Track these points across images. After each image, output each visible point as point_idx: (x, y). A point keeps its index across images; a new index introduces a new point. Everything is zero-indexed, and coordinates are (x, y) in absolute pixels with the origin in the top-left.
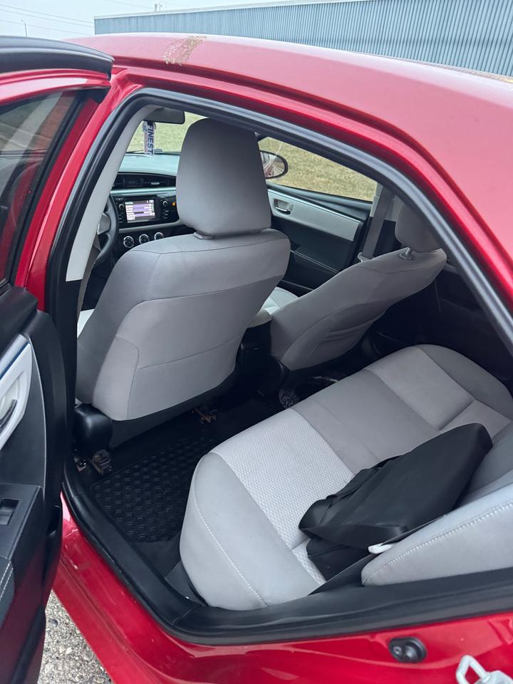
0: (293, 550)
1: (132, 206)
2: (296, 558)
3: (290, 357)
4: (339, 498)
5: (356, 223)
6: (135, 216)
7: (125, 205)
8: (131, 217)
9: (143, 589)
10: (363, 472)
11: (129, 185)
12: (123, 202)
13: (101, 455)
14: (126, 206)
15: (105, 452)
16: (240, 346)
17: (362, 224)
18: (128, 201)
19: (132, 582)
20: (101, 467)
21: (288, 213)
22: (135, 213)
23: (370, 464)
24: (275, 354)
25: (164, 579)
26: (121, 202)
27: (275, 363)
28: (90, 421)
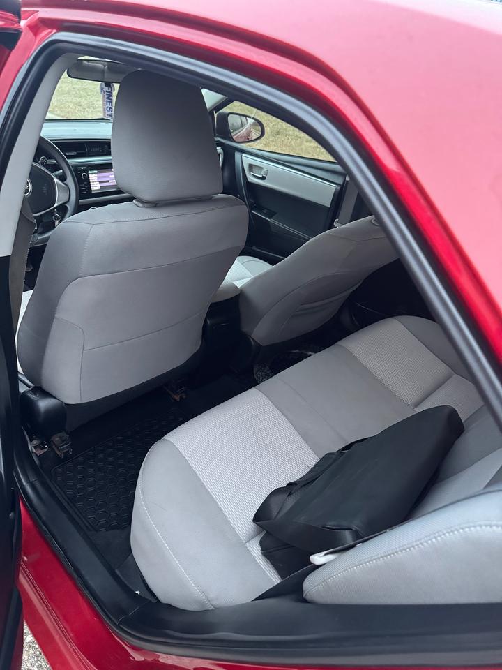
0: (247, 544)
1: (96, 175)
2: (250, 552)
3: (261, 332)
4: (299, 486)
5: (334, 188)
6: (100, 185)
7: (88, 174)
8: (95, 186)
9: (91, 583)
10: (328, 455)
11: (93, 152)
12: (86, 171)
13: (61, 438)
14: (90, 176)
15: (65, 435)
16: (205, 321)
17: (339, 188)
18: (91, 170)
19: (80, 575)
20: (60, 450)
21: (263, 178)
22: (100, 182)
23: (335, 447)
24: (245, 328)
25: (115, 572)
26: (84, 171)
27: (245, 338)
28: (44, 404)
